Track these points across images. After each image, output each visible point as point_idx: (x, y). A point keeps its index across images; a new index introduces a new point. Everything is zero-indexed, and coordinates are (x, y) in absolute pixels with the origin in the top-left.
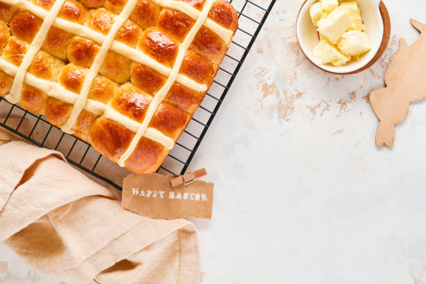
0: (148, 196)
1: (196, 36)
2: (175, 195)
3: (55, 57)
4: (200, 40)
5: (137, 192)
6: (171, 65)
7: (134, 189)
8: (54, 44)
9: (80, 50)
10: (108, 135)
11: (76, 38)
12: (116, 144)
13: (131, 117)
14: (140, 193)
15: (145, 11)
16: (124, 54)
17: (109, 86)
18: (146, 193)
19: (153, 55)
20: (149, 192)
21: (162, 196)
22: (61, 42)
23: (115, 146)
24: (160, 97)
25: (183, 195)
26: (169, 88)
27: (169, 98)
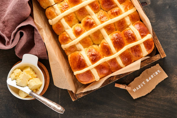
0: (140, 87)
1: (134, 46)
2: (148, 79)
3: (77, 18)
4: (134, 49)
5: (135, 90)
6: (117, 51)
7: (133, 90)
8: (80, 13)
9: (88, 22)
10: (77, 60)
11: (90, 17)
12: (78, 66)
13: (90, 60)
14: (136, 89)
15: (121, 24)
16: (103, 35)
17: (90, 43)
18: (138, 87)
19: (114, 43)
20: (139, 86)
21: (145, 84)
22: (83, 14)
23: (77, 66)
24: (105, 60)
25: (151, 77)
26: (111, 59)
27: (108, 62)
